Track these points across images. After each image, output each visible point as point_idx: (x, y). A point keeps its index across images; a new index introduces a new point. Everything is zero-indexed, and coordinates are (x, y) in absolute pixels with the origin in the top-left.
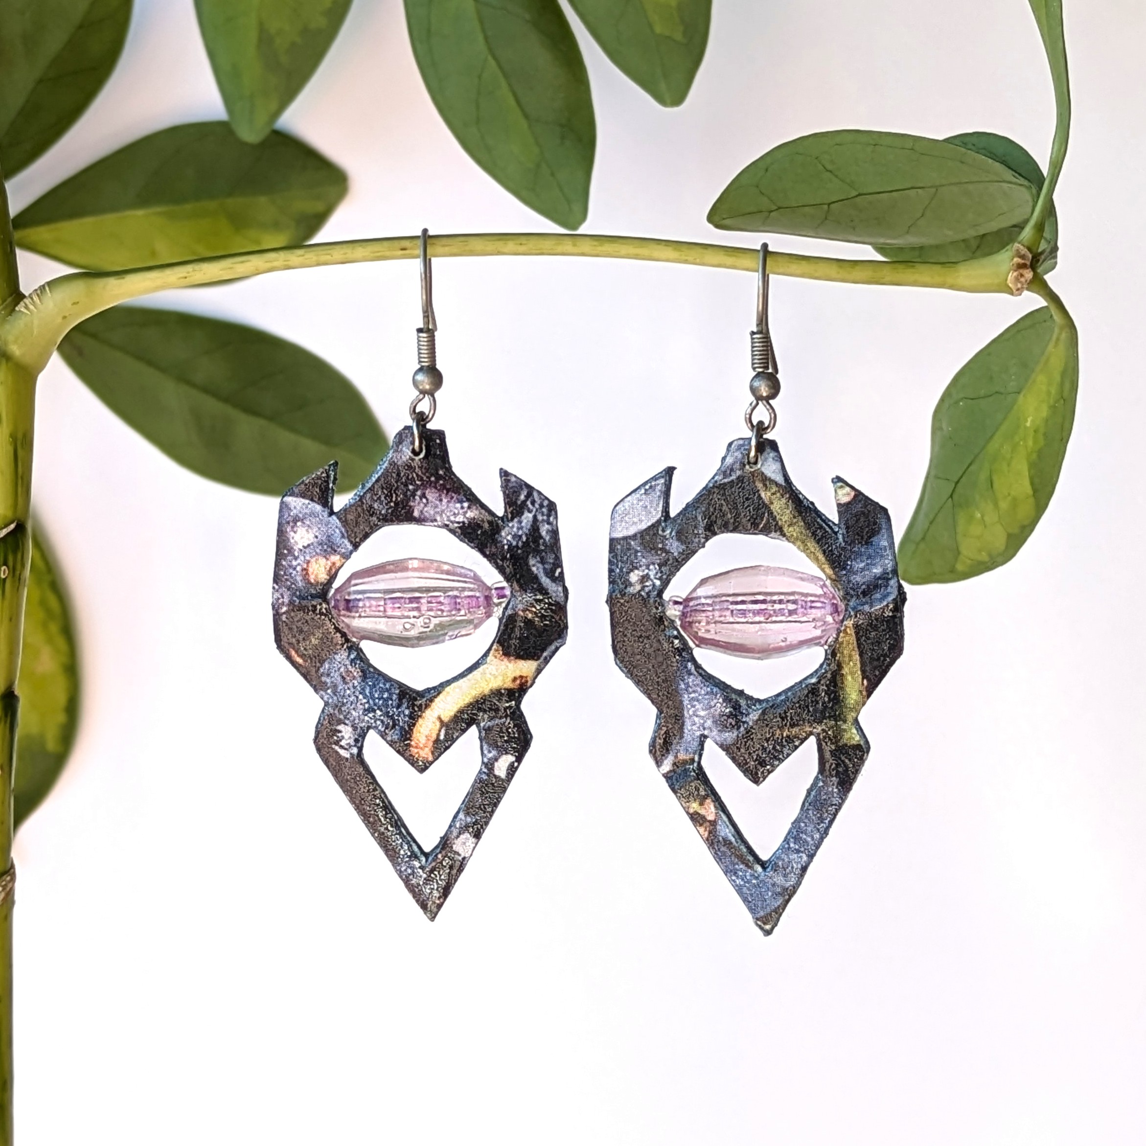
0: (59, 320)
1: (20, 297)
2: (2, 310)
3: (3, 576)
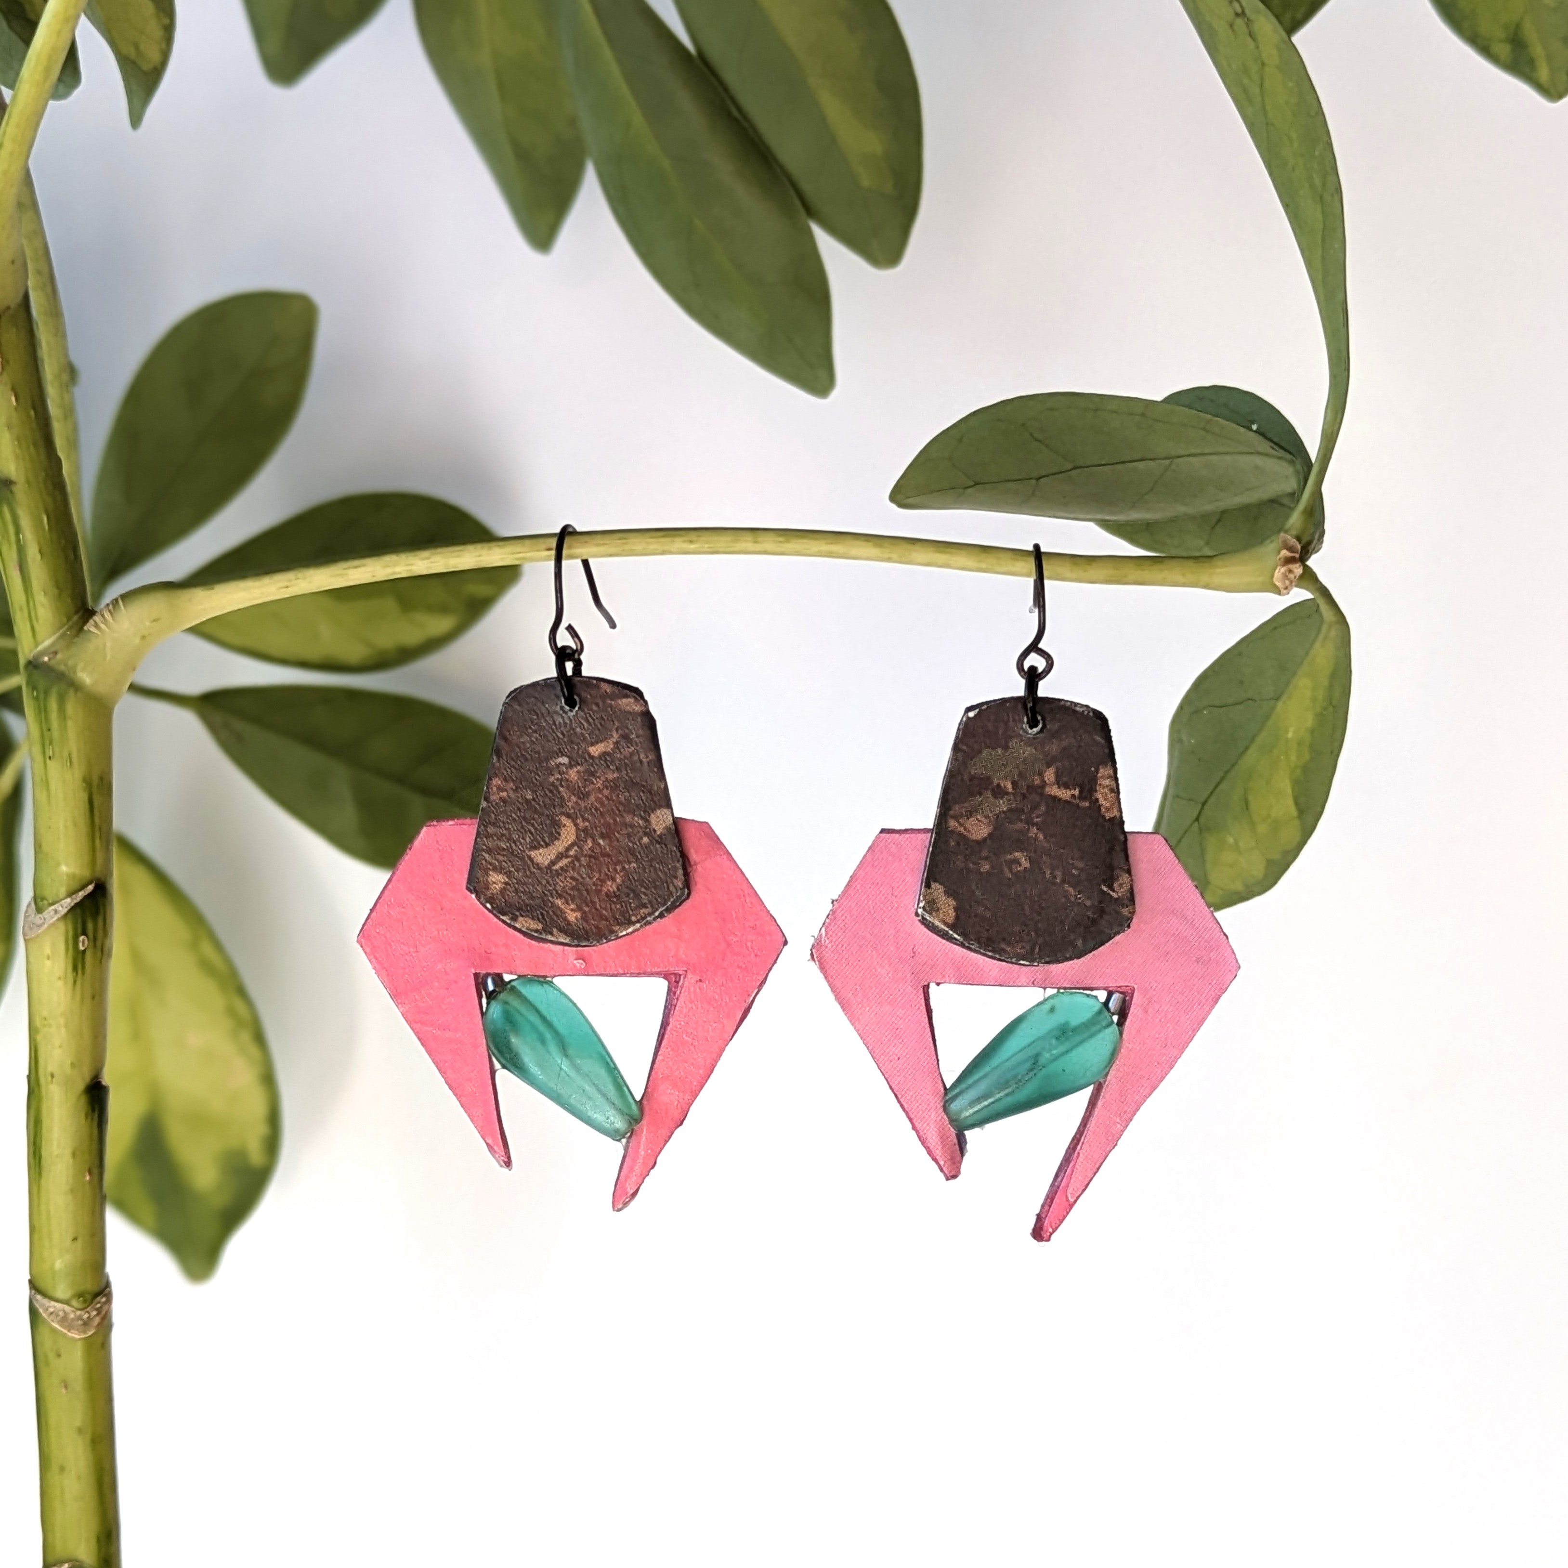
1: (89, 614)
2: (67, 630)
3: (81, 948)
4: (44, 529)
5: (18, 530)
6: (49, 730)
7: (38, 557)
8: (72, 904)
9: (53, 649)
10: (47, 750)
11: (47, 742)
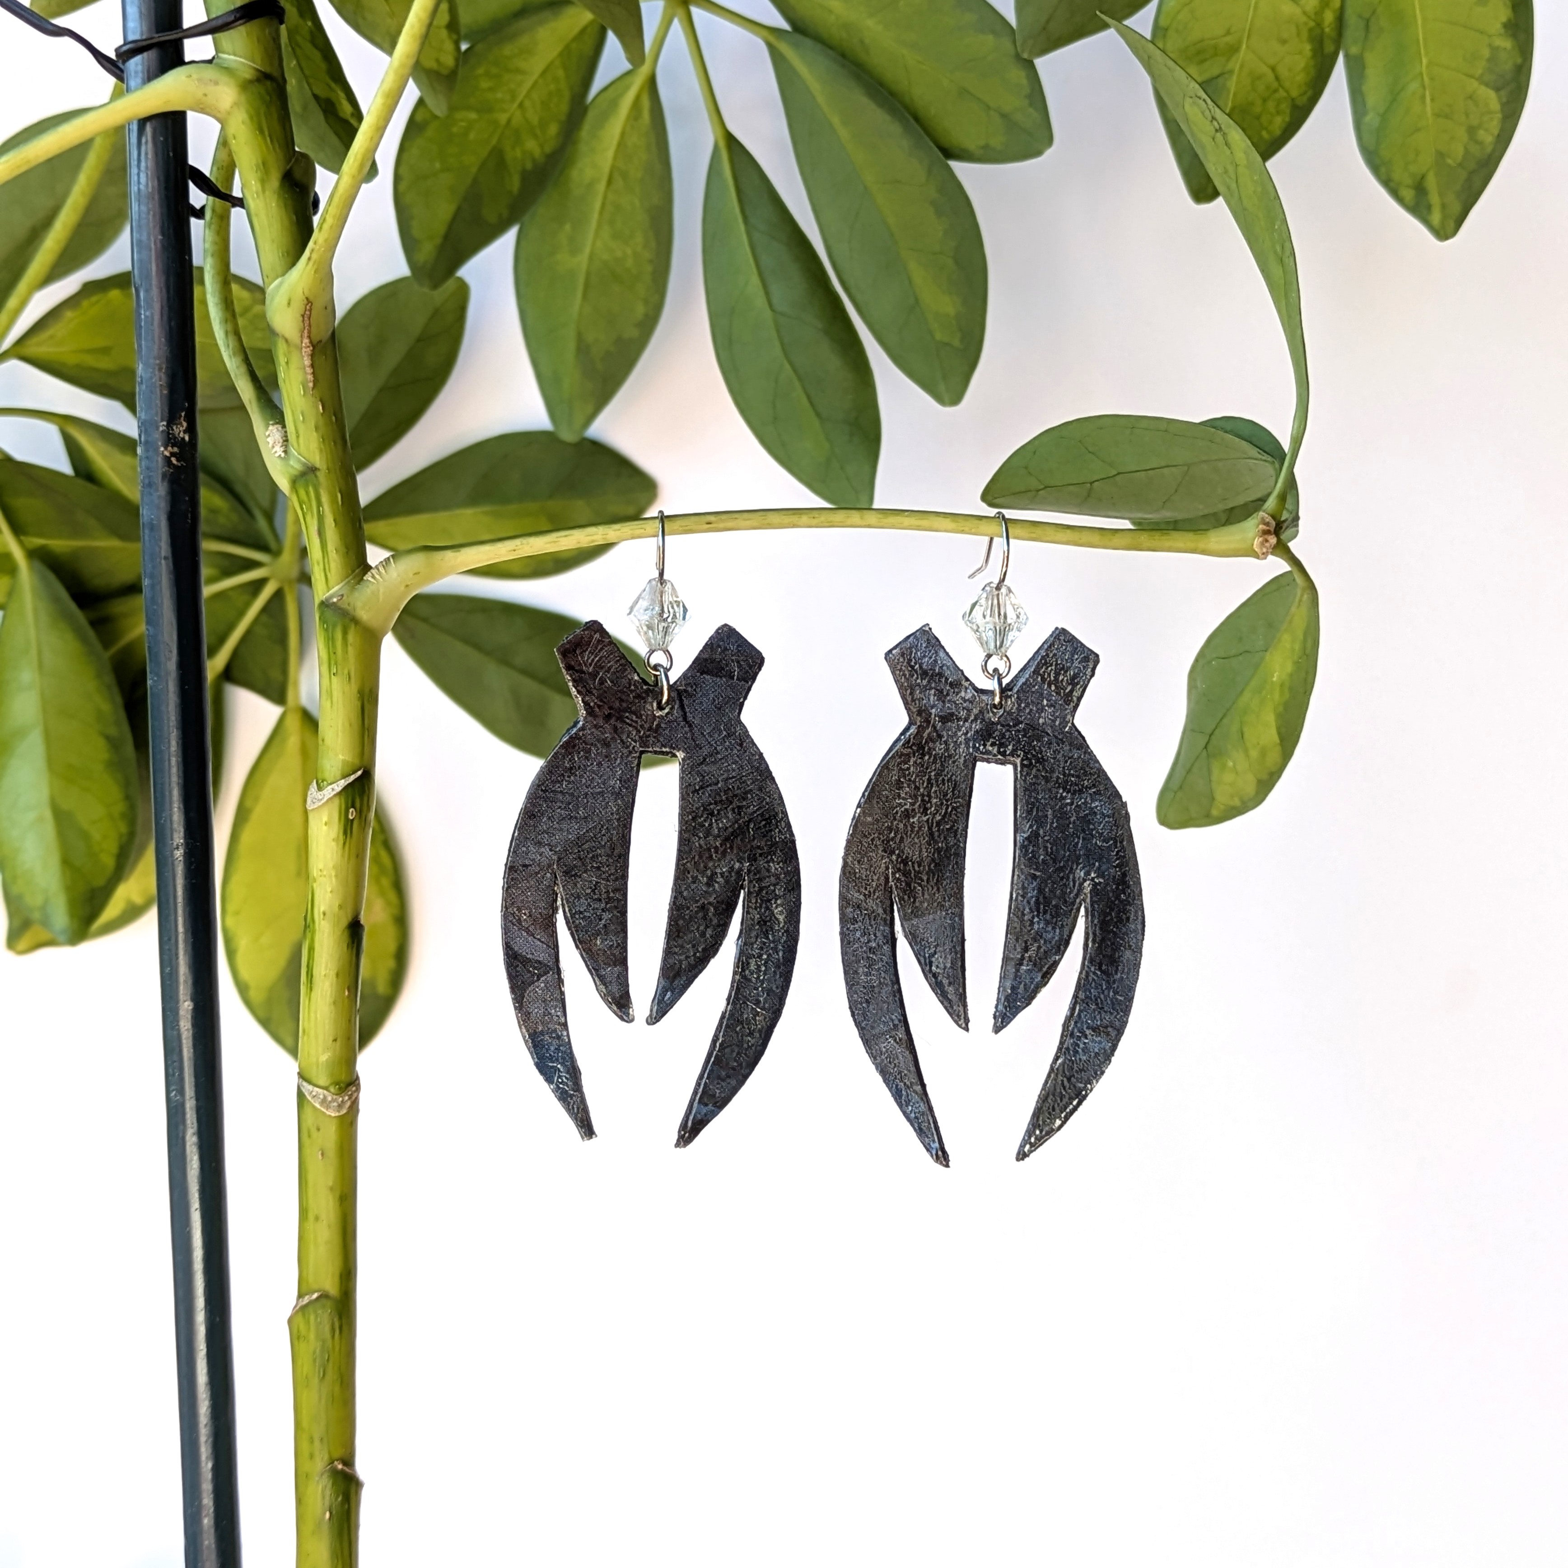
0: (402, 588)
1: (368, 568)
2: (352, 579)
3: (351, 817)
4: (338, 502)
5: (319, 504)
6: (335, 653)
7: (333, 525)
8: (346, 784)
9: (340, 594)
10: (332, 668)
11: (333, 662)
